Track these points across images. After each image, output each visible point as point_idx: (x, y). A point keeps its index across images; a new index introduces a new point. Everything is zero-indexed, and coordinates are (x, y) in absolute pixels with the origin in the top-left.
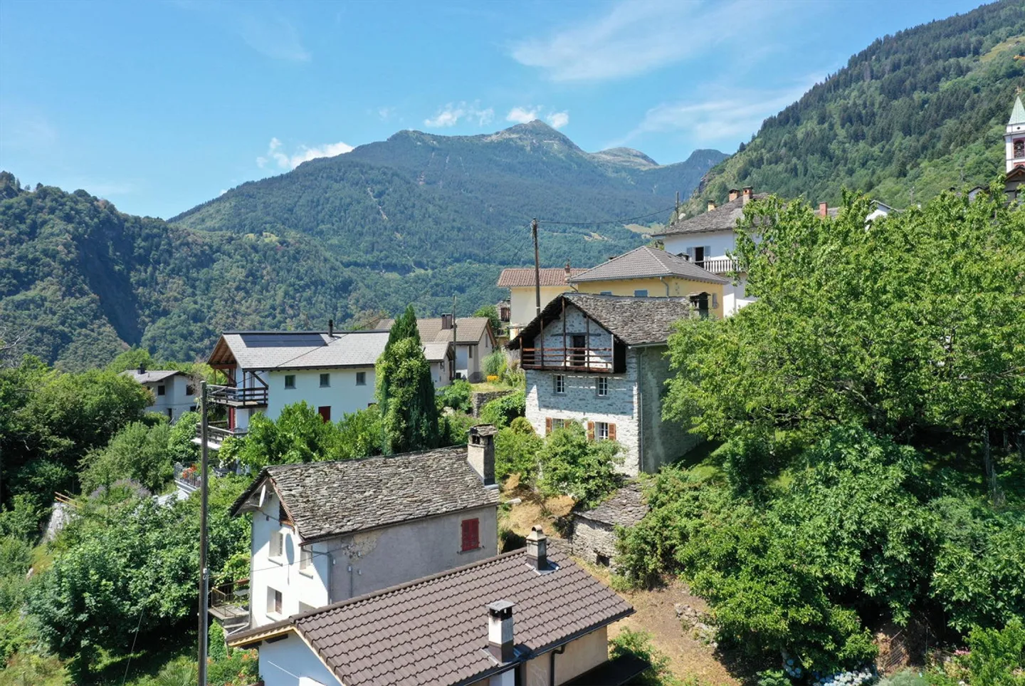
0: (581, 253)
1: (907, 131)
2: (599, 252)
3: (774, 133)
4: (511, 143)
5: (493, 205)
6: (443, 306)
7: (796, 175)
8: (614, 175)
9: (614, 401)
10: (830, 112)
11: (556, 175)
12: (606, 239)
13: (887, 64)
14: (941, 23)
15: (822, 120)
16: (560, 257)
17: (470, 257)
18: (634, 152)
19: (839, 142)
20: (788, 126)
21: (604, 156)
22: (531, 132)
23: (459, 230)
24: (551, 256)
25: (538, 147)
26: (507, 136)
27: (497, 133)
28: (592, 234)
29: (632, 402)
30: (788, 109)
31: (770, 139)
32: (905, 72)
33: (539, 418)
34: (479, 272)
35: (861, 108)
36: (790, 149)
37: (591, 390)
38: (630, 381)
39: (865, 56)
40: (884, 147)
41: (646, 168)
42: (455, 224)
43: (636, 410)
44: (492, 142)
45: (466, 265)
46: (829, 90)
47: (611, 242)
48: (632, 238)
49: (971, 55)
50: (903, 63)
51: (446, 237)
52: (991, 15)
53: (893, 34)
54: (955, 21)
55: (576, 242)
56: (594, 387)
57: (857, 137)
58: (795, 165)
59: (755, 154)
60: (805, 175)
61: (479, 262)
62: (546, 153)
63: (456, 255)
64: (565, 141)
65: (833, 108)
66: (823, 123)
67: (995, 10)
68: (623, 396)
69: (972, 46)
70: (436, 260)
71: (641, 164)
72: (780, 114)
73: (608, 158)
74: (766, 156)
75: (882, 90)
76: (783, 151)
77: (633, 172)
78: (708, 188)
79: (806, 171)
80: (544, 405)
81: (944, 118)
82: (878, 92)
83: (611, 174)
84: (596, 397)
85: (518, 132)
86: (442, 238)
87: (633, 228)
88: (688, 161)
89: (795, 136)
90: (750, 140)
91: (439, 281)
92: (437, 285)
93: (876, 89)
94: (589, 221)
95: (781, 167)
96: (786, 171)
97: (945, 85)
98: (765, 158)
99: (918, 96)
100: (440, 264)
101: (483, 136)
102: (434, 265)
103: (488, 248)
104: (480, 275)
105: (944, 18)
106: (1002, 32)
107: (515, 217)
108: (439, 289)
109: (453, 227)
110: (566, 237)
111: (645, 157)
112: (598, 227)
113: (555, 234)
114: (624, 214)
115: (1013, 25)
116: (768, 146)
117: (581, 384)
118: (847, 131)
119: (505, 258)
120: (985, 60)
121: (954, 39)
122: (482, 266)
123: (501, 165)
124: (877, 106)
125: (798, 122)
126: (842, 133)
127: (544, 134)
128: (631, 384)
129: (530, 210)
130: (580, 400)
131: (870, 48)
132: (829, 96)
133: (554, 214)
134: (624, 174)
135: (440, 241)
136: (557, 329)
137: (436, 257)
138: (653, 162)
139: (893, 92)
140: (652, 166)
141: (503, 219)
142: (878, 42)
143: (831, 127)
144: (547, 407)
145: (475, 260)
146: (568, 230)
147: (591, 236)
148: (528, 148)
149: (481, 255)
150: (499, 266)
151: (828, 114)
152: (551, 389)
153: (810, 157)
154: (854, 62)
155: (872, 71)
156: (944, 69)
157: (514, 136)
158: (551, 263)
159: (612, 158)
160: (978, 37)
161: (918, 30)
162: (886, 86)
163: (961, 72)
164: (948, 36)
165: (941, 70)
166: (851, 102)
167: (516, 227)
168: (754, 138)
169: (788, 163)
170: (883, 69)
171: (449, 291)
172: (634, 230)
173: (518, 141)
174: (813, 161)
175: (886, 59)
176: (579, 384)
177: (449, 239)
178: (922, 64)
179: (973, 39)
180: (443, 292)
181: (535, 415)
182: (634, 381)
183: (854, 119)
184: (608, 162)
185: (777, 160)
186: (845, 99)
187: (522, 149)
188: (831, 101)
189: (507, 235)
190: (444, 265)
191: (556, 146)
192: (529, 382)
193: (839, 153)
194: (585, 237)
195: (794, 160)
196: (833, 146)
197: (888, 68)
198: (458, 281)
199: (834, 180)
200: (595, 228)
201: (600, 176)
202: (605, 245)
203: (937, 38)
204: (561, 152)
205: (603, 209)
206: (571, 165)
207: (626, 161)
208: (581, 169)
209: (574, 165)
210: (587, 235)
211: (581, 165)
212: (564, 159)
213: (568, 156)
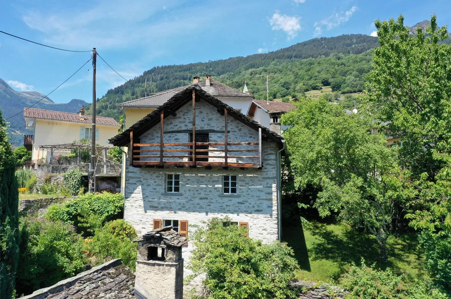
3: (112, 96)
9: (245, 199)
10: (136, 91)
12: (24, 134)
13: (159, 77)
14: (177, 66)
18: (42, 95)
20: (119, 94)
21: (25, 94)
28: (16, 131)
29: (271, 200)
30: (118, 87)
31: (110, 98)
32: (165, 81)
33: (144, 220)
37: (216, 188)
38: (269, 178)
39: (149, 72)
41: (48, 103)
43: (275, 208)
46: (136, 83)
49: (188, 80)
50: (164, 78)
52: (194, 67)
53: (160, 66)
54: (182, 67)
56: (221, 186)
59: (104, 104)
65: (138, 90)
67: (195, 66)
68: (259, 194)
69: (188, 77)
71: (45, 101)
72: (115, 88)
73: (28, 95)
77: (41, 104)
80: (150, 206)
82: (155, 87)
83: (28, 103)
84: (221, 196)
88: (69, 104)
89: (122, 99)
90: (102, 97)
93: (154, 86)
94: (15, 125)
96: (118, 113)
98: (108, 106)
105: (178, 65)
111: (47, 98)
112: (20, 128)
115: (201, 72)
116: (110, 101)
117: (202, 183)
121: (182, 73)
125: (123, 93)
128: (268, 181)
130: (201, 199)
131: (152, 70)
134: (35, 104)
136: (172, 126)
138: (52, 101)
140: (51, 103)
142: (155, 68)
144: (155, 208)
147: (15, 132)
151: (135, 92)
152: (162, 188)
154: (145, 73)
155: (153, 78)
156: (179, 83)
159: (29, 96)
160: (190, 74)
161: (169, 67)
162: (158, 85)
164: (180, 71)
165: (178, 84)
166: (145, 89)
168: (103, 97)
170: (157, 79)
175: (158, 75)
176: (199, 182)
178: (171, 80)
179: (189, 75)
181: (137, 218)
182: (272, 178)
185: (114, 108)
186: (142, 87)
188: (136, 87)
192: (130, 181)
197: (159, 79)
200: (18, 128)
201: (22, 103)
203: (176, 71)
204: (1, 88)
205: (23, 120)
206: (6, 96)
207: (37, 99)
208: (12, 98)
209: (8, 96)
210: (13, 131)
211: (12, 96)
212: (2, 92)
213: (4, 91)
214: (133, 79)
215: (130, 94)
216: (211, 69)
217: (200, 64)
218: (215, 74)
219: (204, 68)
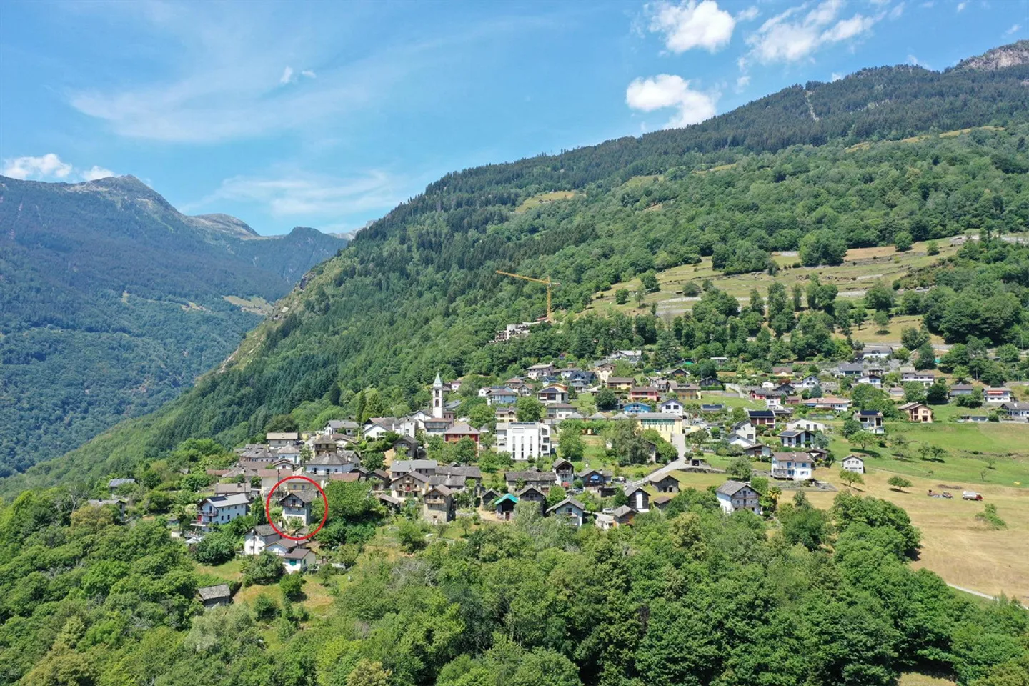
0: (177, 323)
1: (461, 265)
2: (197, 323)
3: (365, 245)
4: (99, 197)
5: (78, 264)
6: (17, 375)
7: (381, 288)
8: (213, 242)
10: (409, 234)
11: (151, 237)
12: (204, 309)
13: (454, 198)
15: (403, 241)
16: (155, 326)
17: (51, 322)
18: (235, 221)
19: (414, 264)
20: (377, 239)
21: (202, 220)
22: (122, 188)
23: (38, 290)
24: (145, 325)
25: (131, 205)
26: (94, 188)
27: (82, 184)
28: (191, 304)
31: (361, 249)
32: (465, 211)
34: (62, 339)
35: (432, 235)
36: (377, 265)
37: (297, 511)
39: (438, 186)
40: (445, 275)
41: (247, 239)
42: (33, 284)
43: (306, 514)
44: (76, 192)
45: (46, 329)
46: (410, 213)
47: (210, 313)
48: (231, 310)
49: (510, 205)
50: (464, 202)
51: (21, 298)
52: (528, 169)
53: (460, 171)
55: (172, 311)
57: (428, 261)
58: (380, 281)
59: (349, 262)
60: (387, 290)
61: (63, 327)
62: (138, 212)
63: (35, 319)
64: (160, 201)
65: (412, 231)
66: (404, 244)
68: (303, 512)
69: (512, 197)
70: (9, 323)
71: (241, 234)
73: (207, 223)
74: (359, 267)
75: (448, 222)
76: (371, 265)
77: (233, 241)
78: (308, 287)
79: (388, 286)
81: (485, 259)
82: (445, 223)
83: (209, 241)
85: (107, 186)
86: (17, 298)
87: (234, 300)
89: (382, 252)
90: (346, 247)
91: (13, 347)
92: (11, 351)
93: (444, 221)
94: (186, 290)
95: (368, 280)
96: (373, 285)
97: (491, 228)
98: (357, 268)
99: (472, 233)
100: (14, 328)
101: (65, 185)
102: (7, 328)
103: (73, 313)
104: (63, 342)
106: (533, 187)
107: (104, 280)
108: (13, 356)
109: (30, 288)
110: (161, 305)
111: (245, 226)
112: (196, 297)
113: (149, 301)
114: (223, 285)
115: (540, 183)
116: (360, 256)
117: (294, 510)
118: (420, 255)
119: (93, 325)
120: (520, 211)
121: (501, 188)
122: (66, 332)
123: (86, 220)
124: (443, 236)
125: (384, 237)
126: (416, 255)
127: (138, 192)
128: (305, 510)
129: (122, 274)
130: (294, 513)
131: (443, 180)
132: (410, 219)
133: (148, 280)
134: (223, 242)
135: (14, 302)
137: (10, 320)
138: (254, 233)
139: (456, 226)
140: (253, 237)
141: (90, 281)
142: (449, 176)
143: (409, 249)
145: (57, 325)
146: (163, 298)
147: (188, 305)
148: (119, 205)
149: (65, 319)
150: (86, 333)
151: (407, 236)
153: (391, 273)
154: (431, 189)
155: (442, 203)
156: (492, 214)
157: (101, 189)
158: (144, 332)
159: (211, 223)
160: (517, 190)
161: (478, 171)
162: (451, 220)
163: (503, 219)
164: (497, 183)
165: (489, 215)
166: (425, 228)
167: (105, 291)
168: (349, 246)
169: (375, 277)
170: (451, 203)
171: (25, 358)
172: (234, 303)
173: (107, 195)
174: (394, 277)
175: (453, 193)
177: (25, 301)
178: (478, 206)
179: (513, 191)
180: (18, 359)
183: (427, 245)
184: (206, 227)
185: (367, 273)
186: (421, 225)
187: (112, 204)
188: (410, 223)
189: (95, 299)
190: (20, 329)
191: (151, 204)
193: (413, 273)
194: (183, 306)
195: (380, 276)
196: (410, 267)
197: (454, 203)
198: (37, 348)
199: (407, 299)
200: (193, 298)
201: (198, 242)
202: (203, 316)
203: (489, 182)
204: (156, 213)
205: (201, 279)
206: (166, 228)
207: (226, 229)
208: (178, 232)
209: (170, 228)
210: (184, 304)
211: (178, 229)
212: (159, 220)
213: (164, 218)
214: (407, 203)
215: (398, 242)
216: (562, 171)
217: (542, 159)
218: (568, 186)
219: (549, 169)
